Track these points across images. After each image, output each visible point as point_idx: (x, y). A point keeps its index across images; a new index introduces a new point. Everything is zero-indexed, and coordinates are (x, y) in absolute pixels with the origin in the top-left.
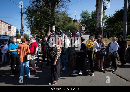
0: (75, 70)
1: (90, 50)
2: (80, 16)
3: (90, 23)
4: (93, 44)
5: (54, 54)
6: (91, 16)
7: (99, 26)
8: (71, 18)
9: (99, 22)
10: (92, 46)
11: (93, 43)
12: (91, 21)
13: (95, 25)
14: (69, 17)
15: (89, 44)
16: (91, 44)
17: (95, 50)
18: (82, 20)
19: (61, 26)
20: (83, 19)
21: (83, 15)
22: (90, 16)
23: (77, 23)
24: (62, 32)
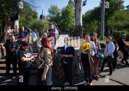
0: (67, 82)
1: (86, 53)
2: (49, 11)
3: (60, 21)
4: (88, 46)
5: (42, 62)
6: (62, 12)
7: (78, 24)
8: (37, 13)
9: (79, 19)
10: (87, 48)
11: (88, 44)
12: (61, 19)
13: (65, 24)
14: (33, 10)
15: (84, 46)
16: (87, 45)
17: (92, 53)
18: (51, 17)
19: (23, 22)
20: (52, 15)
21: (52, 10)
22: (60, 12)
23: (44, 20)
24: (31, 30)
